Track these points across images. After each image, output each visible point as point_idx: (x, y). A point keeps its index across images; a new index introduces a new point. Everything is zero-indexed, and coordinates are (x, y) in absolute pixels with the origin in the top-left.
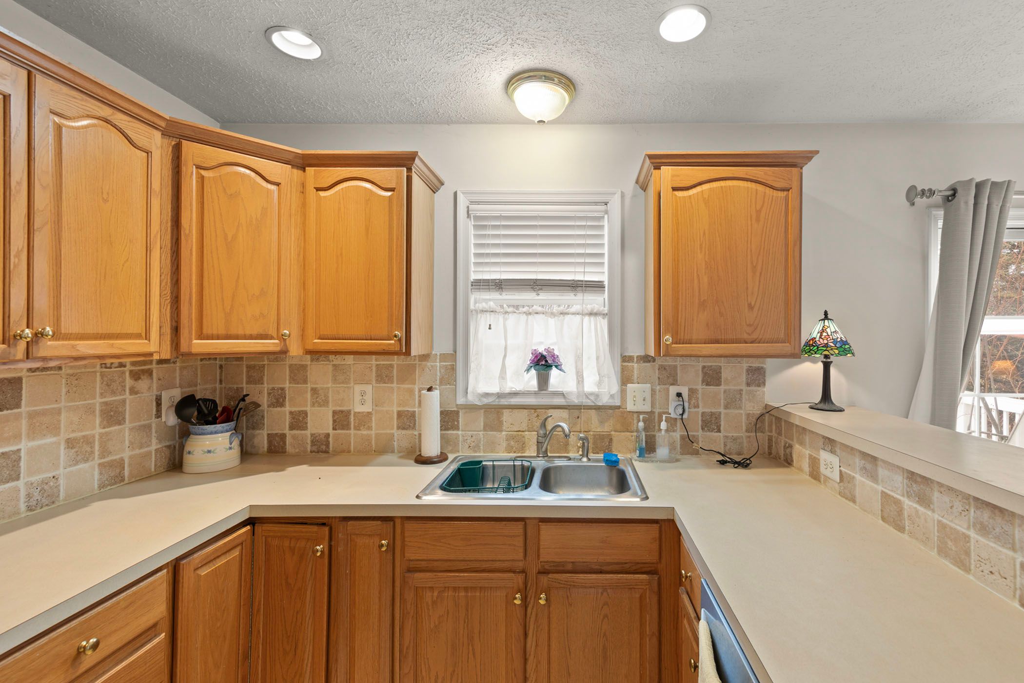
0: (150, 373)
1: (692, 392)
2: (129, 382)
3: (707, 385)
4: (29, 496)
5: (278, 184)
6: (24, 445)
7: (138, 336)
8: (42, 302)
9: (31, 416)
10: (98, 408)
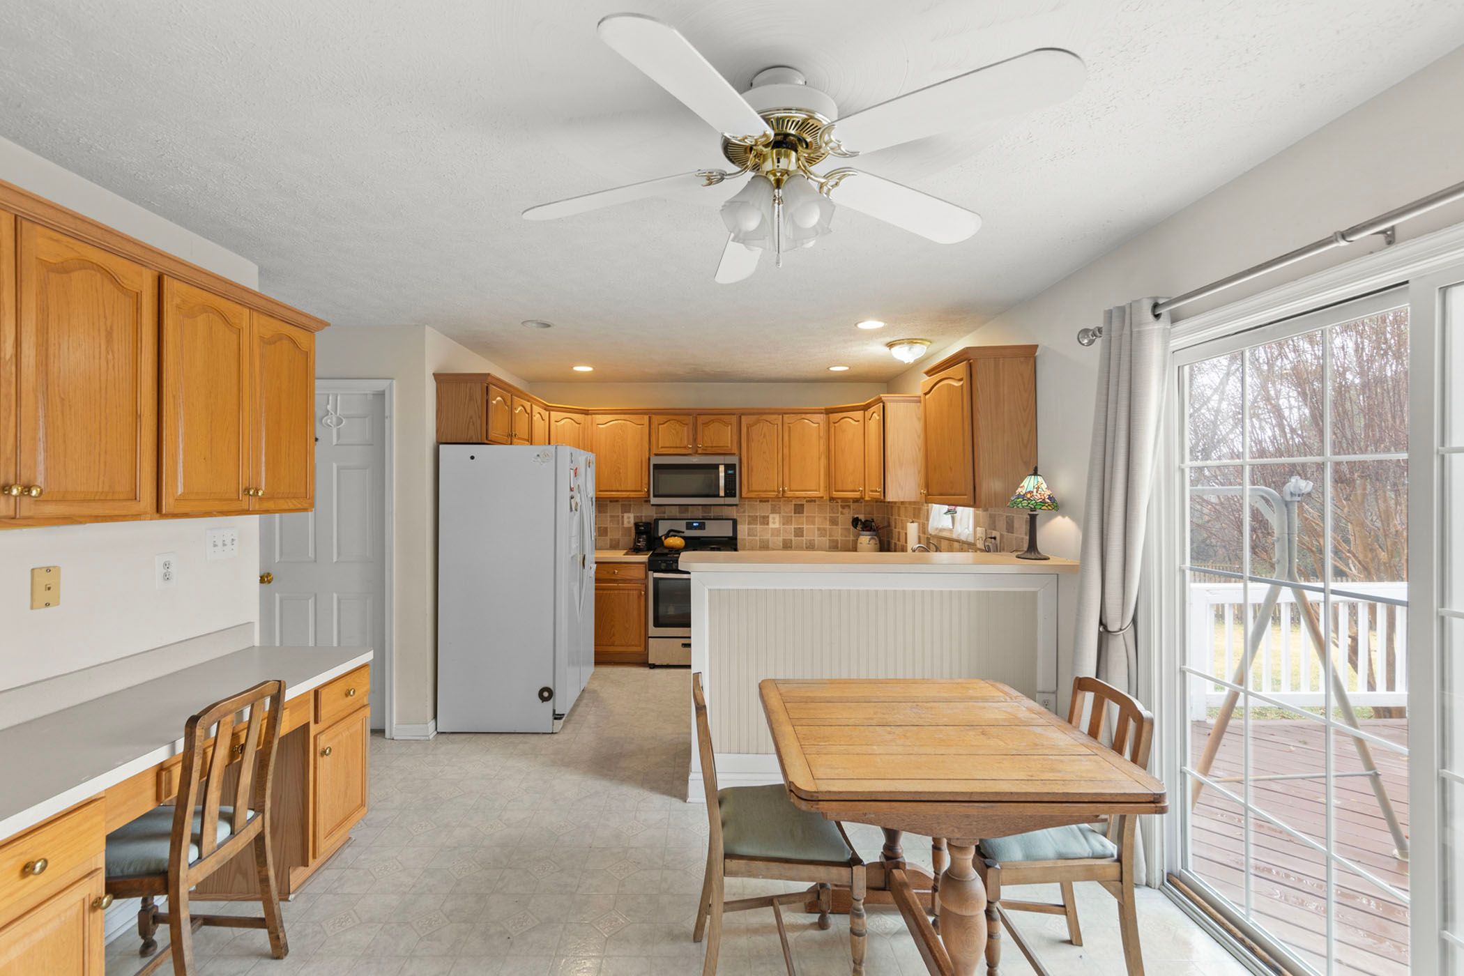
0: (849, 506)
1: (1002, 536)
2: (840, 509)
3: (1008, 532)
4: (806, 544)
5: (858, 421)
6: (805, 526)
7: (816, 491)
8: (786, 482)
9: (807, 517)
10: (828, 518)
